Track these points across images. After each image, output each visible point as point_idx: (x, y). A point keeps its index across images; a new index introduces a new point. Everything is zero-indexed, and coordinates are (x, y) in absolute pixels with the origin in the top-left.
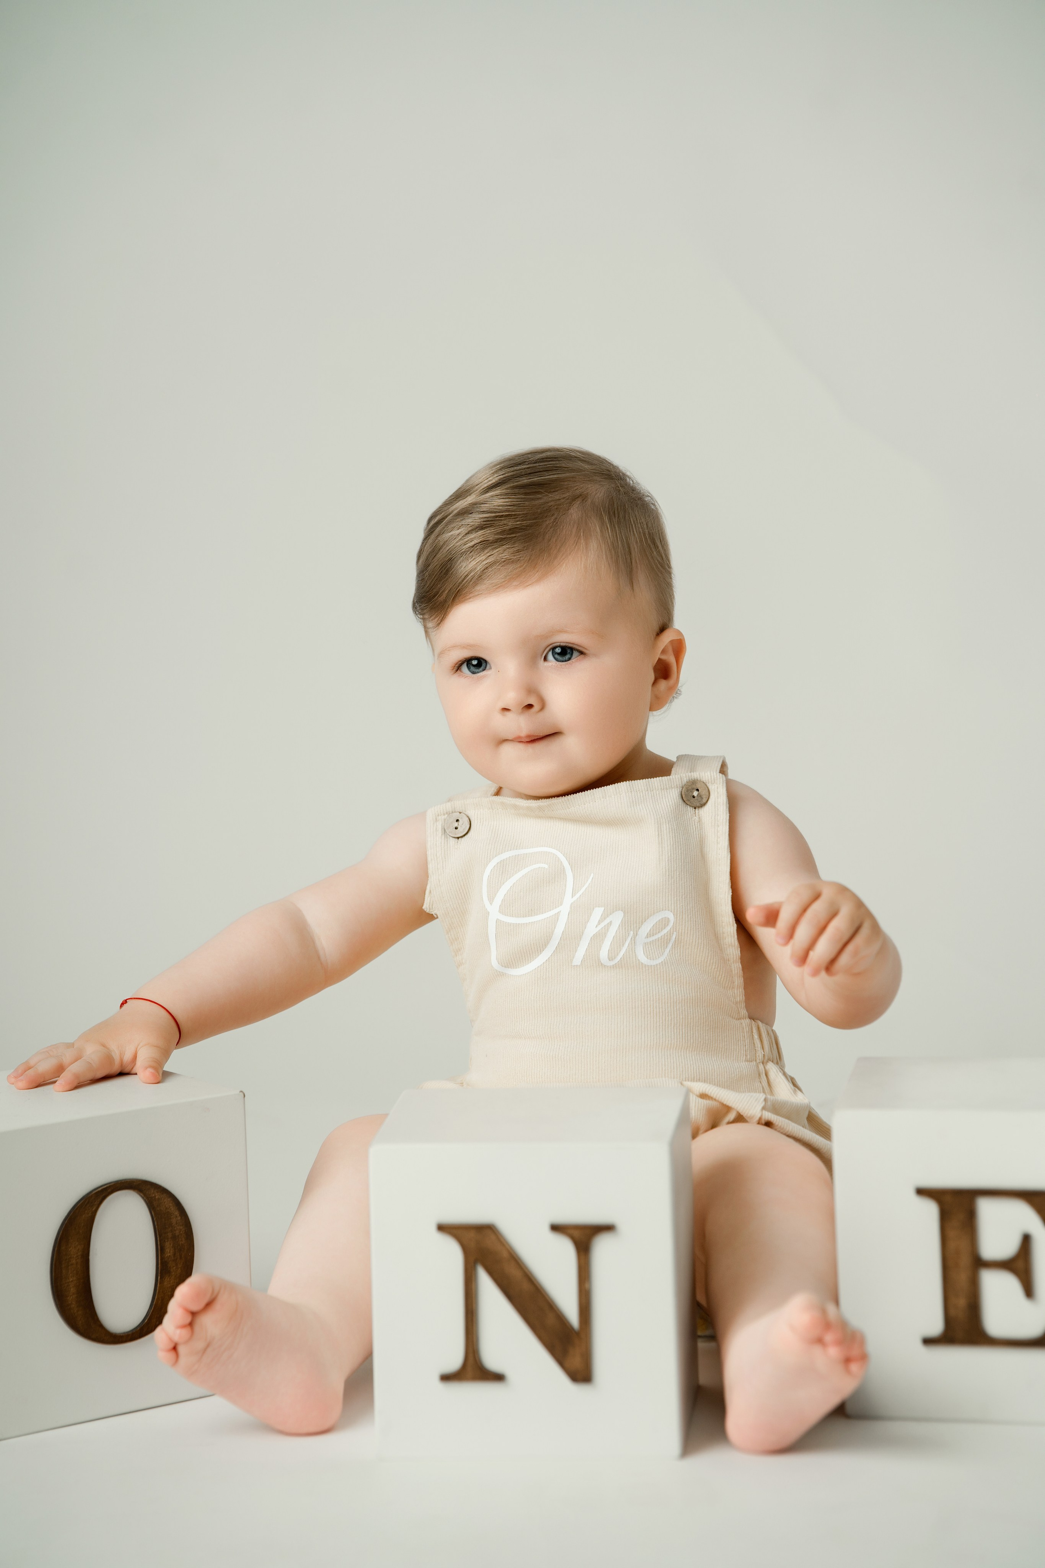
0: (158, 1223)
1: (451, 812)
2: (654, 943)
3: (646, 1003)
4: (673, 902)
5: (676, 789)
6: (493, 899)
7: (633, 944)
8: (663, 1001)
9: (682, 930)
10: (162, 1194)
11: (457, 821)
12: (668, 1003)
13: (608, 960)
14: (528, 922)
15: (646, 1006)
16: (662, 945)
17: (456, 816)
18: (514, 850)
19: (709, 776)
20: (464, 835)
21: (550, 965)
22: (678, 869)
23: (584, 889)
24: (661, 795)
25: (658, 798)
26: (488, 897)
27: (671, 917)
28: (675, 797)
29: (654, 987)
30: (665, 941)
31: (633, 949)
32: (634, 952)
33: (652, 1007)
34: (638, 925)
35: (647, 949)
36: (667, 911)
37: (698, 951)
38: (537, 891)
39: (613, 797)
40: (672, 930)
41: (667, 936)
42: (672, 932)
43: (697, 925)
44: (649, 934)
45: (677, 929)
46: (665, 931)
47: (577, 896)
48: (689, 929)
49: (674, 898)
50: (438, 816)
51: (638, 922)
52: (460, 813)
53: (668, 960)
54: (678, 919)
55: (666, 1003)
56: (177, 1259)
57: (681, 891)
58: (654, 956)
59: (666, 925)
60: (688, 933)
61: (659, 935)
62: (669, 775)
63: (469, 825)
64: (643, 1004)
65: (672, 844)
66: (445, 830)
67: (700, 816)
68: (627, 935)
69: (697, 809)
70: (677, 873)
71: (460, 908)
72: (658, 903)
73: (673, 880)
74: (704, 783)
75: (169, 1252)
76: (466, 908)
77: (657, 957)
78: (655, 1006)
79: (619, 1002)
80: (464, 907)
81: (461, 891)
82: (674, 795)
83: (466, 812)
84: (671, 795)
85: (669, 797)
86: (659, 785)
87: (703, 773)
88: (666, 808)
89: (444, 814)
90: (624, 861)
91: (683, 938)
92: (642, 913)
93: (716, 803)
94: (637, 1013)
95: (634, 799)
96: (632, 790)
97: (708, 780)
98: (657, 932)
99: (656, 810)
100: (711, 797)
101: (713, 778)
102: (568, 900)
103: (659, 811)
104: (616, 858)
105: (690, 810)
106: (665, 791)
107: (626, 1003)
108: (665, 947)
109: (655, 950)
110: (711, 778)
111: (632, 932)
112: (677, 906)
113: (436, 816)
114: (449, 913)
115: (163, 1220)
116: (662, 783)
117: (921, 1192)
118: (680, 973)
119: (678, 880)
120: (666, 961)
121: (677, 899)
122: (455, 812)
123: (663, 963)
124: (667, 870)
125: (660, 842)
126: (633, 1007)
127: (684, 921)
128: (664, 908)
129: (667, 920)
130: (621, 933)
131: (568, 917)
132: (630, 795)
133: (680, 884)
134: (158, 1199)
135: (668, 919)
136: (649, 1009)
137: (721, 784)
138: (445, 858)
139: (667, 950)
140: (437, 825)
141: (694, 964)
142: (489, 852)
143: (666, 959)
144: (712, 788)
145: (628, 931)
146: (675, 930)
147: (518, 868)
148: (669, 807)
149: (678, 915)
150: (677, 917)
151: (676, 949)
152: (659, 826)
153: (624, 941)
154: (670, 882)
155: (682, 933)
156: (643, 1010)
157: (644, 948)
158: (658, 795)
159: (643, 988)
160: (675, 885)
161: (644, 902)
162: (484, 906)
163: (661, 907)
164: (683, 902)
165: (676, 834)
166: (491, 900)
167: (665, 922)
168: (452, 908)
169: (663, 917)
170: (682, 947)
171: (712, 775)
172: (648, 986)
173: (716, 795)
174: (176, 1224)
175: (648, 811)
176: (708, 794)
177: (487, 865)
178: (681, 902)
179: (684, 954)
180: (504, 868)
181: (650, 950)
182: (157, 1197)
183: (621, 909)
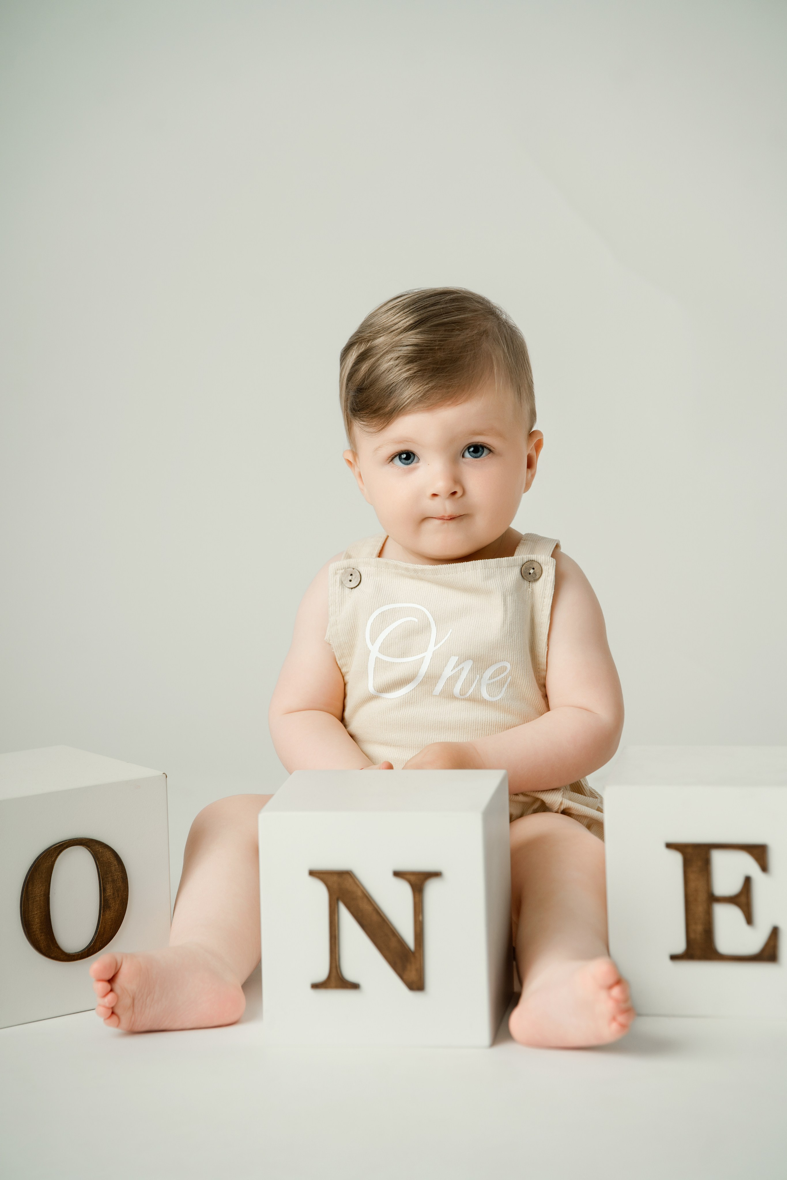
0: (101, 870)
1: (347, 568)
2: (494, 684)
3: (486, 727)
4: (511, 655)
5: (518, 567)
6: (375, 641)
7: (479, 685)
8: (499, 726)
9: (516, 675)
10: (105, 848)
11: (351, 575)
12: (502, 728)
13: (460, 695)
14: (400, 662)
15: (486, 729)
16: (500, 685)
17: (350, 571)
18: (392, 603)
19: (544, 559)
20: (356, 586)
21: (416, 693)
22: (516, 631)
23: (443, 641)
24: (507, 571)
25: (505, 574)
26: (370, 639)
27: (508, 666)
28: (517, 574)
29: (493, 715)
30: (502, 683)
31: (479, 688)
32: (479, 691)
33: (490, 730)
34: (483, 670)
35: (489, 688)
36: (506, 662)
37: (527, 690)
38: (408, 639)
39: (471, 571)
40: (508, 675)
41: (504, 678)
42: (508, 676)
43: (527, 672)
44: (491, 677)
45: (512, 675)
46: (503, 675)
47: (439, 645)
48: (521, 675)
49: (512, 652)
50: (337, 570)
51: (483, 668)
52: (354, 569)
53: (505, 697)
54: (514, 668)
55: (501, 728)
56: (115, 897)
57: (517, 647)
58: (495, 694)
59: (504, 671)
60: (520, 678)
61: (498, 678)
62: (513, 556)
63: (360, 579)
64: (484, 728)
65: (513, 611)
66: (342, 582)
67: (533, 588)
68: (475, 678)
69: (531, 583)
70: (515, 634)
71: (350, 643)
72: (500, 656)
73: (512, 639)
74: (539, 563)
75: (109, 892)
76: (355, 643)
77: (497, 695)
78: (492, 730)
79: (466, 724)
80: (354, 642)
81: (352, 630)
82: (516, 571)
83: (358, 568)
84: (514, 572)
85: (513, 573)
86: (506, 564)
87: (540, 556)
88: (510, 583)
89: (342, 569)
90: (475, 622)
91: (516, 681)
92: (487, 662)
93: (546, 581)
94: (478, 734)
95: (487, 574)
96: (486, 567)
97: (543, 562)
98: (497, 675)
99: (503, 584)
100: (543, 575)
101: (546, 561)
102: (432, 648)
103: (505, 585)
104: (470, 618)
105: (526, 583)
106: (510, 568)
107: (471, 726)
108: (502, 687)
109: (495, 689)
110: (545, 561)
111: (478, 676)
112: (513, 658)
113: (335, 570)
114: (341, 646)
115: (105, 868)
116: (508, 562)
117: (670, 846)
118: (514, 707)
119: (516, 639)
120: (503, 698)
121: (514, 653)
122: (350, 568)
123: (501, 699)
124: (508, 632)
125: (505, 610)
126: (476, 729)
127: (518, 670)
128: (504, 660)
129: (504, 669)
130: (470, 676)
131: (430, 662)
132: (484, 571)
133: (517, 642)
134: (102, 852)
135: (506, 667)
136: (488, 731)
137: (552, 567)
138: (342, 604)
139: (504, 689)
140: (336, 577)
141: (523, 699)
142: (373, 604)
143: (503, 697)
144: (545, 568)
145: (475, 675)
146: (510, 675)
147: (394, 618)
148: (512, 582)
149: (514, 665)
150: (512, 667)
151: (510, 688)
152: (505, 597)
153: (472, 683)
154: (510, 641)
155: (515, 678)
156: (483, 732)
157: (487, 688)
158: (504, 571)
159: (485, 715)
160: (514, 642)
161: (489, 654)
162: (367, 645)
163: (502, 659)
164: (519, 655)
165: (516, 604)
166: (373, 642)
167: (503, 669)
168: (344, 642)
169: (502, 665)
170: (514, 687)
171: (546, 559)
172: (489, 715)
173: (547, 574)
174: (115, 871)
175: (497, 585)
176: (541, 572)
177: (371, 614)
178: (517, 656)
179: (516, 692)
180: (384, 618)
181: (492, 689)
182: (101, 851)
183: (471, 659)
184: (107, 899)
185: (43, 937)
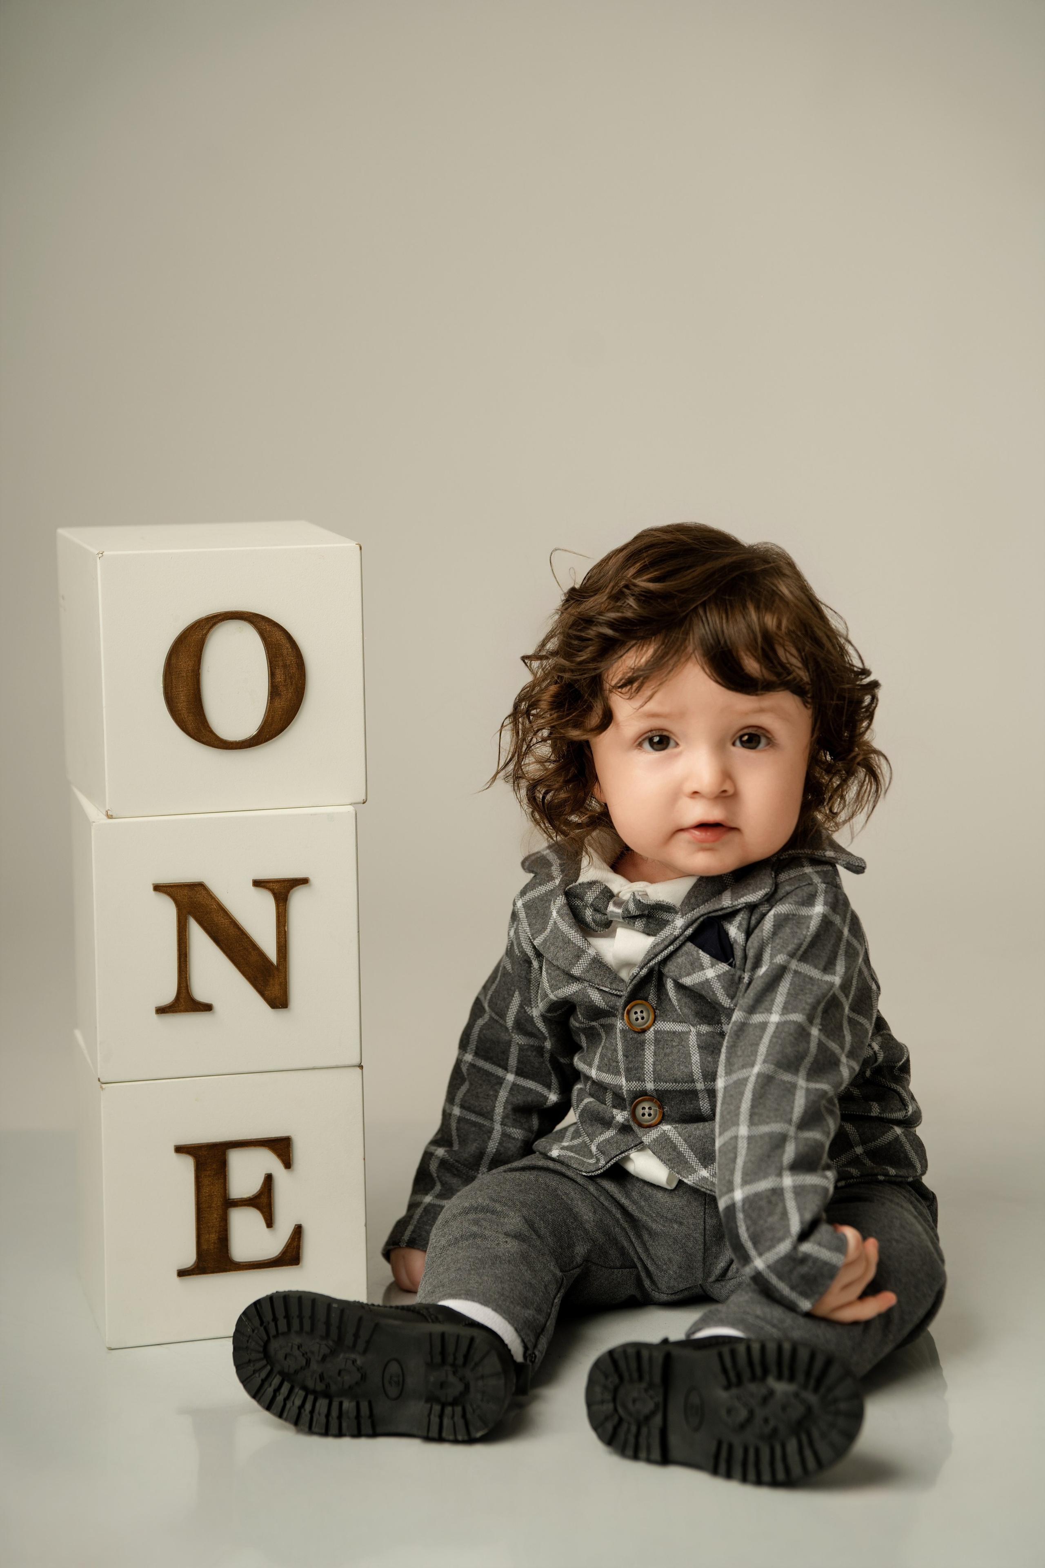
10: (275, 628)
56: (287, 685)
117: (179, 1149)
174: (287, 655)
182: (270, 629)
184: (276, 686)
185: (190, 718)
